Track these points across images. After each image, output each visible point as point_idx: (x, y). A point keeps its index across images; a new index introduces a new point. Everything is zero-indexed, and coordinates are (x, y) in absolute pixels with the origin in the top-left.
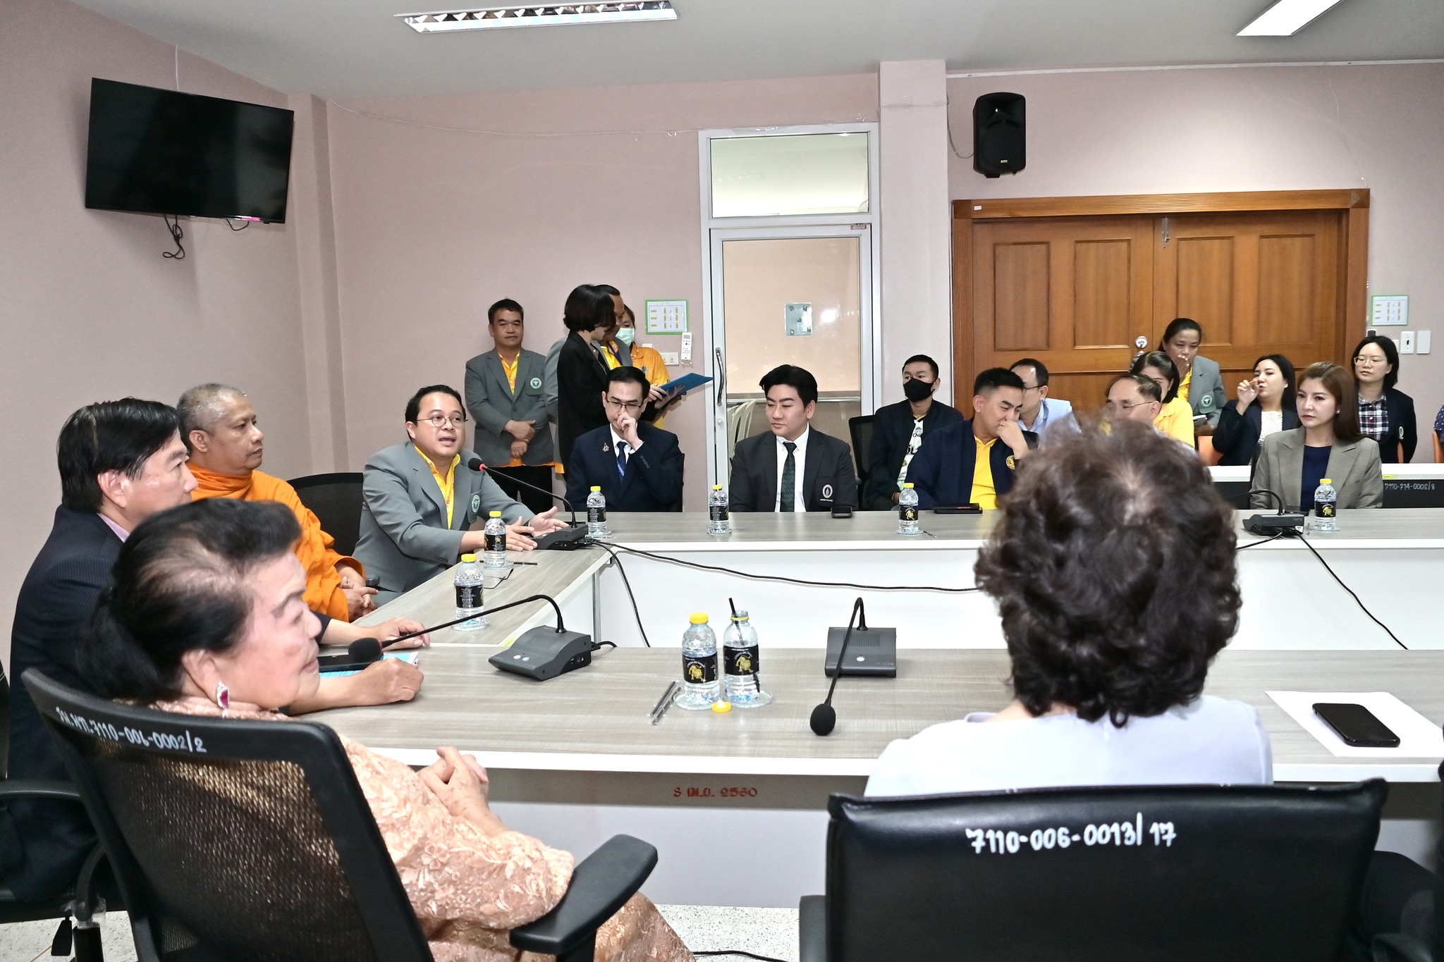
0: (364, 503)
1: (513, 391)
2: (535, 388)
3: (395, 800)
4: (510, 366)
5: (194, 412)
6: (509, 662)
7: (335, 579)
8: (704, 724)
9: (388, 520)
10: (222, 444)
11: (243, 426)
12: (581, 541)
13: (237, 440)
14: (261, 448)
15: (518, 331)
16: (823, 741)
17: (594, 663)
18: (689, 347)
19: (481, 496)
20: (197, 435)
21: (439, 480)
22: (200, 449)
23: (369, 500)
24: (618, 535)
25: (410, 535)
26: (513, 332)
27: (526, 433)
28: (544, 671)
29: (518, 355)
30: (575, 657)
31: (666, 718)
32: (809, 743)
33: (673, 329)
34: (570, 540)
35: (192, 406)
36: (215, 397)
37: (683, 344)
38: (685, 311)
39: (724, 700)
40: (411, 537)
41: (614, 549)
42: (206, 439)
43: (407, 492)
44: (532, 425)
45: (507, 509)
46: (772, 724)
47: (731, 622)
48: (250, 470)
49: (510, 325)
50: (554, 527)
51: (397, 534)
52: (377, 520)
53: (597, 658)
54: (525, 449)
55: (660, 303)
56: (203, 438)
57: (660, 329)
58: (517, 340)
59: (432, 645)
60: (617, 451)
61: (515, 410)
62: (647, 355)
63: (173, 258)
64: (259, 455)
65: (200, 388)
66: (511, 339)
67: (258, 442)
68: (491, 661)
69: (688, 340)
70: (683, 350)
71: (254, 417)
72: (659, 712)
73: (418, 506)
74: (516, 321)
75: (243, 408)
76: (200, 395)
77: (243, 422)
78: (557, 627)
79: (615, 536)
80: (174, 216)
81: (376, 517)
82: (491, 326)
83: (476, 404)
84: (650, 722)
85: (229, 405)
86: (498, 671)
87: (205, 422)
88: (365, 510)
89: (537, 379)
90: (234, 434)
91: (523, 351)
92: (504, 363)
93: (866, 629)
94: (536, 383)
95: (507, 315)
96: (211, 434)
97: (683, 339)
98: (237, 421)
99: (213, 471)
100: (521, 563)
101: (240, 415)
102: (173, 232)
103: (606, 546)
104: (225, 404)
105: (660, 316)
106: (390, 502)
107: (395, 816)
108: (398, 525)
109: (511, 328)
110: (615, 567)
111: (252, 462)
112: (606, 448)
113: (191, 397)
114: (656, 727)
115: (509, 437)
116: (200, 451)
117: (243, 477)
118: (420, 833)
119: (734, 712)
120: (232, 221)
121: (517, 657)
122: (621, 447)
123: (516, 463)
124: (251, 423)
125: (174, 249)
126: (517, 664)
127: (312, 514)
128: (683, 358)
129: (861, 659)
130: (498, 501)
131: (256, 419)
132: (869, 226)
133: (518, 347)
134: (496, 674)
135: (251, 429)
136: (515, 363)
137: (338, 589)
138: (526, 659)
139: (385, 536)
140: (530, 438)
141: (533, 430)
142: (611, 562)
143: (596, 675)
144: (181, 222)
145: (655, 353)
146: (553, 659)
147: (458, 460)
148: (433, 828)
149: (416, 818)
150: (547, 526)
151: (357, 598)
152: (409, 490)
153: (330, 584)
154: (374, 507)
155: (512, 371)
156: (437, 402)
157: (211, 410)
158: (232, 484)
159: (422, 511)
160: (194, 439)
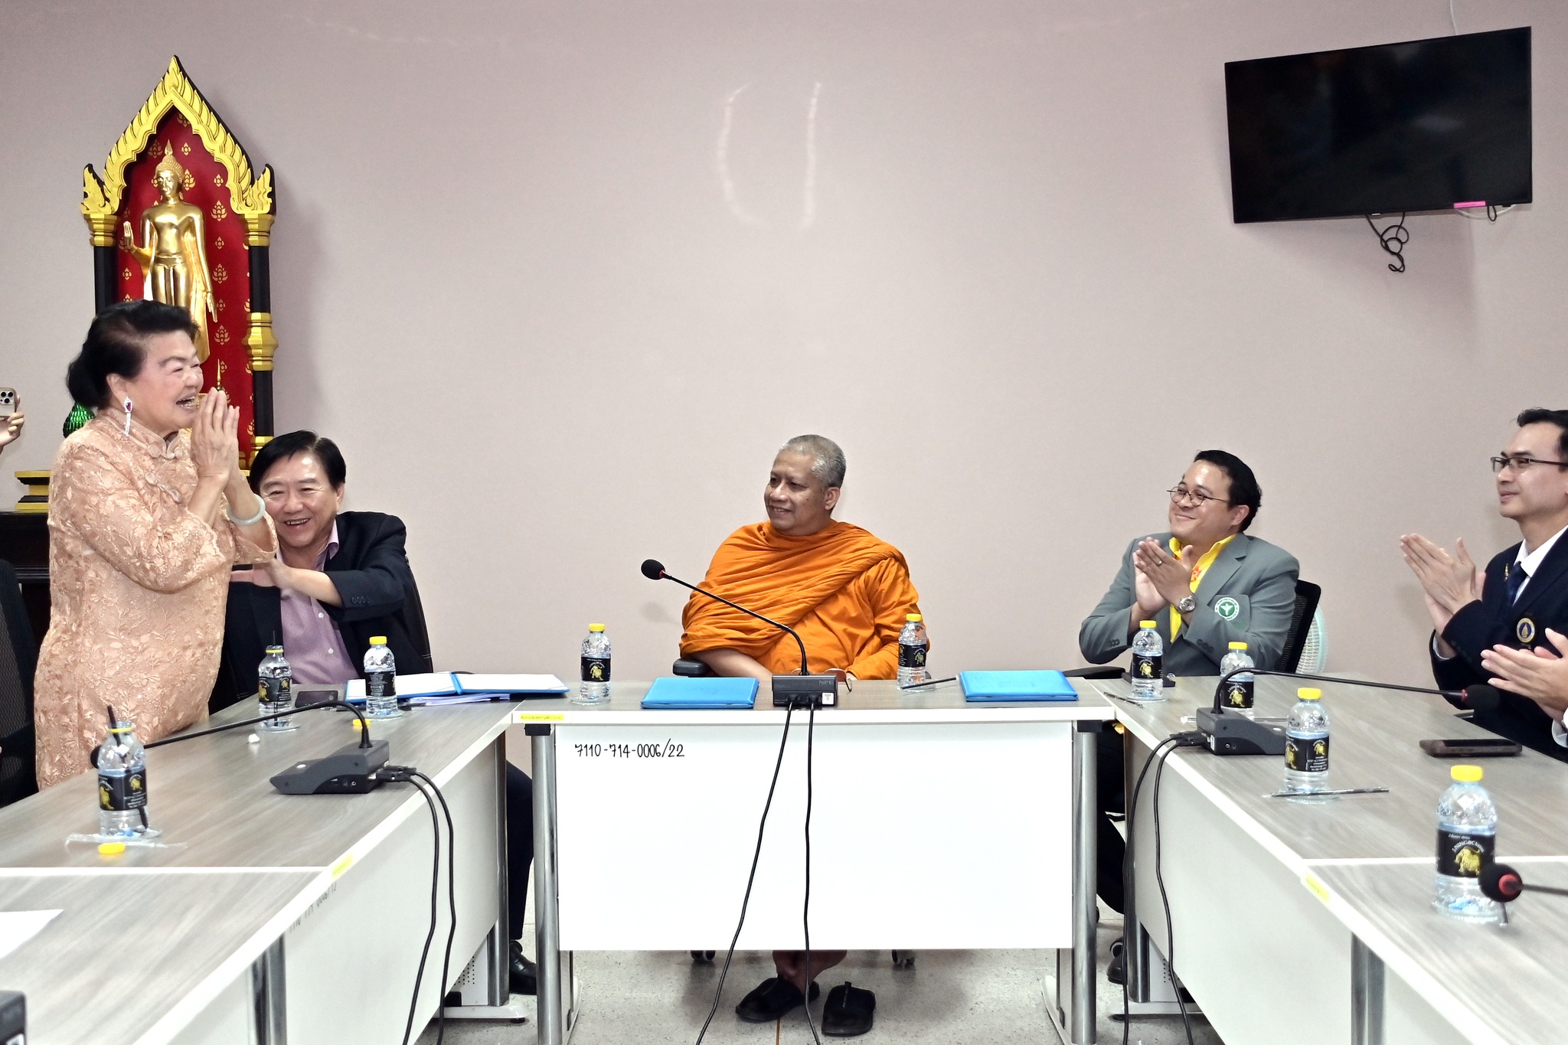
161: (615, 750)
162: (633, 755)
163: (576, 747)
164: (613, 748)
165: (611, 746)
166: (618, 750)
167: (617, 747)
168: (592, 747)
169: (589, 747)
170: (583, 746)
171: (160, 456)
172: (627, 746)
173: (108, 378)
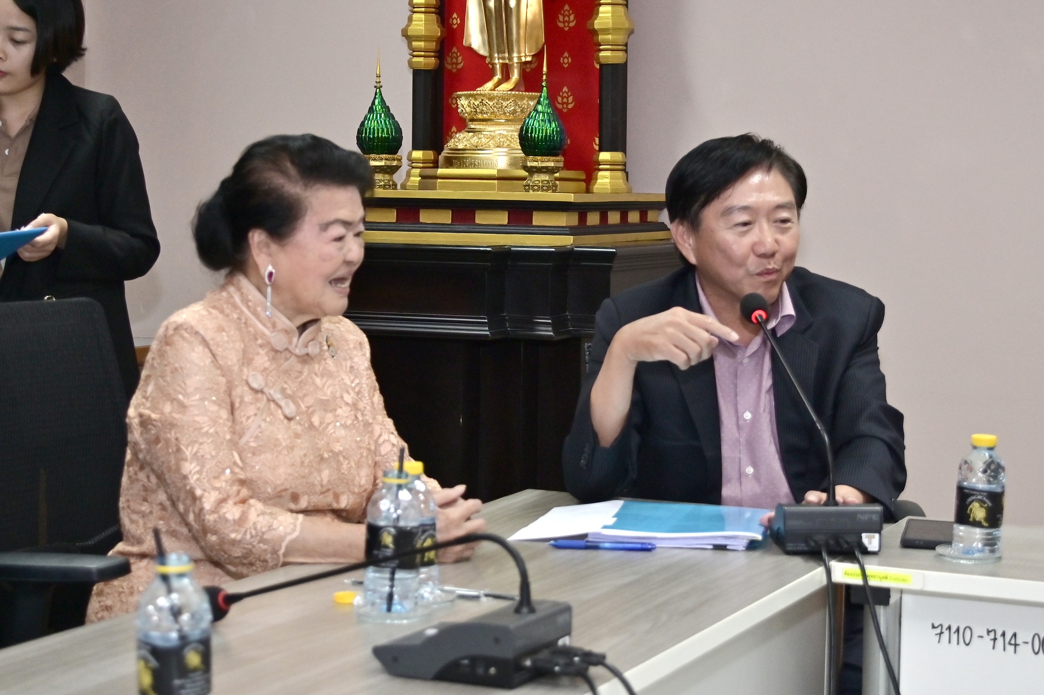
161: (995, 639)
162: (1025, 650)
163: (933, 627)
164: (992, 635)
165: (989, 632)
166: (1000, 640)
167: (999, 633)
168: (958, 630)
169: (954, 629)
170: (945, 627)
171: (287, 349)
172: (1015, 635)
173: (250, 235)
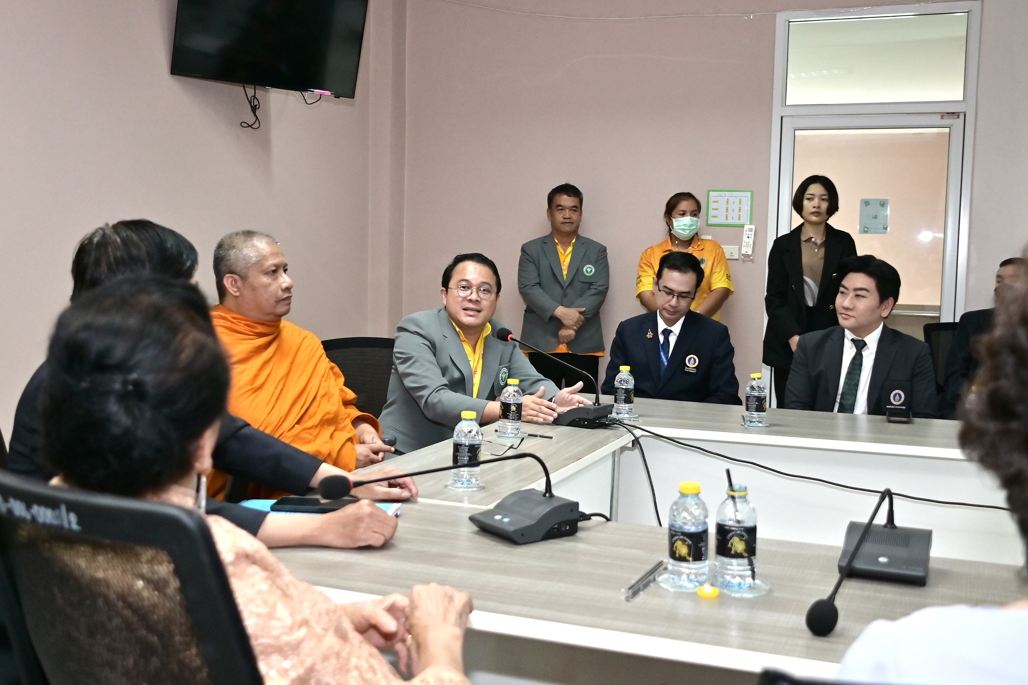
0: (393, 366)
1: (565, 277)
2: (588, 275)
3: (288, 621)
4: (565, 251)
5: (230, 256)
6: (488, 521)
7: (349, 432)
8: (686, 608)
9: (414, 382)
10: (254, 289)
11: (275, 272)
12: (603, 420)
13: (267, 286)
14: (290, 295)
15: (575, 217)
16: (820, 643)
17: (580, 534)
18: (751, 241)
19: (509, 369)
20: (230, 280)
21: (468, 349)
22: (232, 292)
23: (397, 362)
24: (647, 419)
25: (434, 398)
26: (570, 218)
27: (575, 320)
28: (522, 535)
29: (574, 241)
30: (560, 524)
31: (642, 596)
32: (801, 642)
33: (736, 221)
34: (592, 418)
35: (228, 250)
36: (251, 242)
37: (745, 237)
38: (749, 203)
39: (712, 585)
40: (435, 401)
41: (638, 433)
42: (239, 284)
43: (435, 356)
44: (581, 313)
45: (535, 385)
46: (765, 617)
47: (726, 496)
48: (279, 317)
49: (567, 211)
50: (577, 404)
51: (422, 397)
52: (405, 382)
53: (583, 529)
54: (573, 337)
55: (722, 193)
56: (236, 282)
57: (721, 220)
58: (573, 227)
59: (419, 500)
60: (661, 339)
61: (565, 295)
62: (708, 247)
63: (249, 128)
64: (287, 302)
65: (237, 234)
66: (567, 224)
67: (288, 289)
68: (472, 519)
69: (750, 233)
70: (744, 244)
71: (286, 265)
72: (635, 590)
73: (444, 371)
74: (574, 207)
75: (275, 254)
76: (236, 240)
77: (274, 268)
78: (544, 491)
79: (641, 420)
80: (253, 86)
81: (403, 379)
82: (550, 211)
83: (527, 287)
84: (623, 598)
85: (263, 251)
86: (478, 531)
87: (239, 268)
88: (393, 373)
89: (590, 266)
90: (265, 279)
91: (579, 237)
92: (560, 248)
93: (895, 527)
94: (589, 270)
95: (566, 200)
96: (244, 278)
97: (745, 232)
98: (269, 267)
99: (245, 316)
100: (536, 436)
101: (271, 262)
102: (250, 103)
103: (630, 428)
104: (258, 251)
105: (722, 206)
106: (417, 364)
107: (285, 638)
108: (424, 388)
109: (567, 214)
110: (637, 452)
111: (281, 309)
112: (650, 335)
113: (228, 242)
114: (629, 604)
115: (557, 323)
116: (232, 294)
117: (272, 324)
118: (309, 662)
119: (722, 600)
120: (306, 94)
121: (498, 517)
122: (666, 334)
123: (562, 349)
124: (282, 271)
125: (251, 119)
126: (496, 525)
127: (337, 369)
128: (743, 252)
129: (883, 560)
130: (527, 376)
131: (288, 267)
132: (962, 117)
133: (574, 233)
134: (477, 533)
135: (281, 276)
136: (570, 249)
137: (349, 444)
138: (506, 520)
139: (411, 397)
140: (578, 326)
141: (582, 317)
142: (633, 446)
143: (580, 546)
144: (260, 93)
145: (717, 246)
146: (533, 523)
147: (488, 329)
148: (325, 658)
149: (307, 646)
150: (569, 402)
151: (366, 453)
152: (437, 353)
153: (342, 437)
154: (402, 368)
155: (565, 256)
156: (472, 271)
157: (245, 256)
158: (260, 329)
159: (448, 377)
160: (228, 283)
